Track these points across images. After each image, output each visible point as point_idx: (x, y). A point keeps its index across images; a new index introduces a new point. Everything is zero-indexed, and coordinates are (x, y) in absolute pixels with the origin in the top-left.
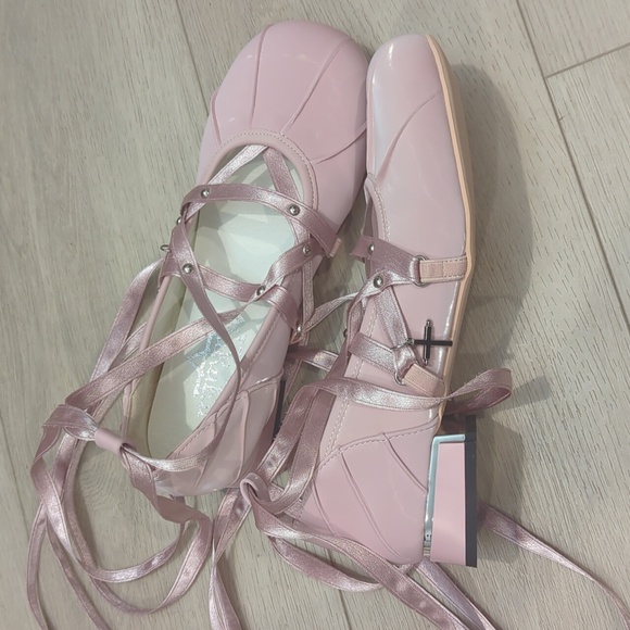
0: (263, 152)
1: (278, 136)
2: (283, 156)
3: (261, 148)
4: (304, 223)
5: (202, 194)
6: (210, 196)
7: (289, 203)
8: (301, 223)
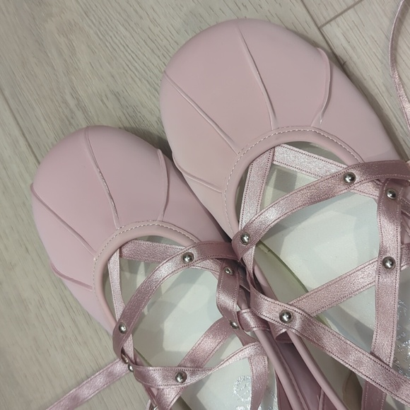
0: (120, 256)
1: (117, 232)
2: (136, 239)
3: (117, 255)
4: (204, 257)
5: (122, 332)
6: (128, 326)
7: (179, 258)
8: (204, 259)
